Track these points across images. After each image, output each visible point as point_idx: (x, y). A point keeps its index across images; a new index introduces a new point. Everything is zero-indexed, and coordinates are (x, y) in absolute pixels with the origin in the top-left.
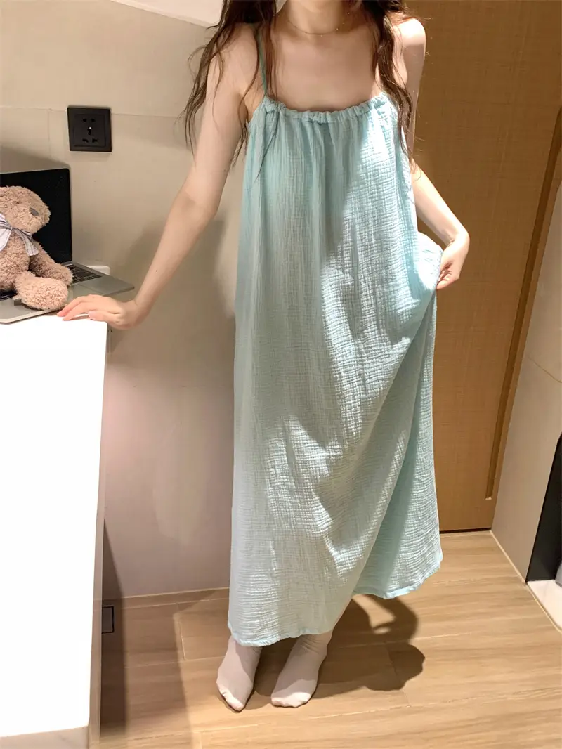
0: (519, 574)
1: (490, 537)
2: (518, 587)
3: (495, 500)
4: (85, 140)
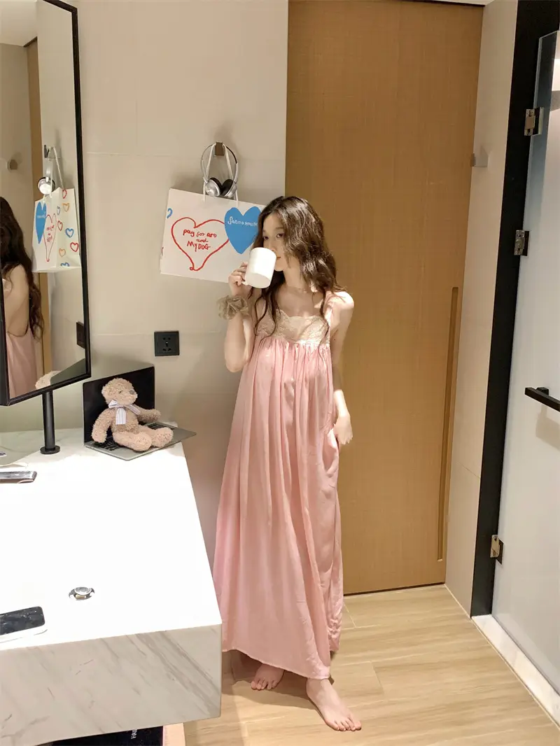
0: (466, 612)
1: (445, 588)
2: (466, 621)
3: (445, 562)
4: (164, 350)
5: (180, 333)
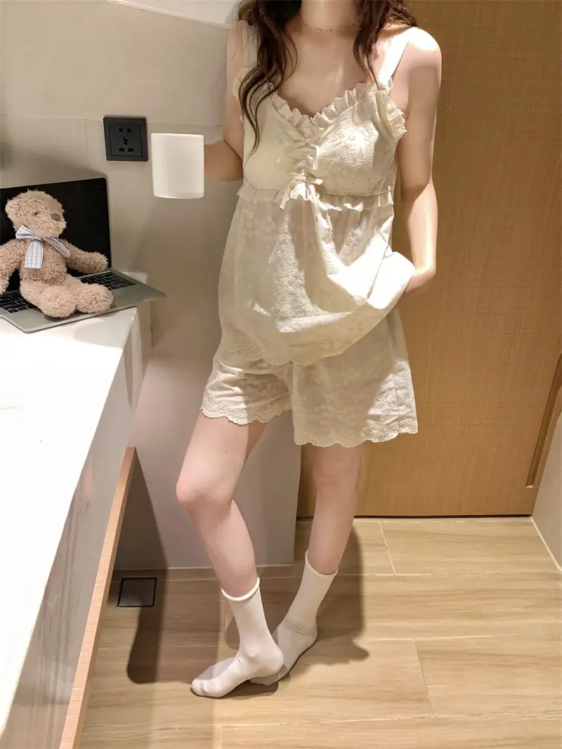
4: (122, 150)
5: (149, 121)
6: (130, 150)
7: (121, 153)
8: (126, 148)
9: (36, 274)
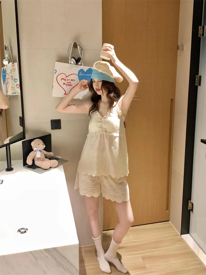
0: (178, 233)
1: (170, 223)
3: (169, 212)
4: (55, 127)
5: (61, 120)
6: (57, 127)
7: (55, 128)
8: (56, 127)
9: (39, 159)
